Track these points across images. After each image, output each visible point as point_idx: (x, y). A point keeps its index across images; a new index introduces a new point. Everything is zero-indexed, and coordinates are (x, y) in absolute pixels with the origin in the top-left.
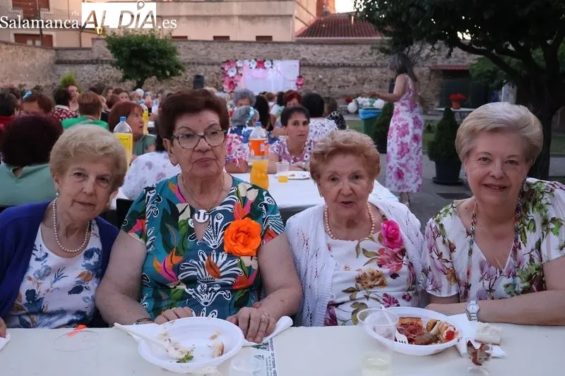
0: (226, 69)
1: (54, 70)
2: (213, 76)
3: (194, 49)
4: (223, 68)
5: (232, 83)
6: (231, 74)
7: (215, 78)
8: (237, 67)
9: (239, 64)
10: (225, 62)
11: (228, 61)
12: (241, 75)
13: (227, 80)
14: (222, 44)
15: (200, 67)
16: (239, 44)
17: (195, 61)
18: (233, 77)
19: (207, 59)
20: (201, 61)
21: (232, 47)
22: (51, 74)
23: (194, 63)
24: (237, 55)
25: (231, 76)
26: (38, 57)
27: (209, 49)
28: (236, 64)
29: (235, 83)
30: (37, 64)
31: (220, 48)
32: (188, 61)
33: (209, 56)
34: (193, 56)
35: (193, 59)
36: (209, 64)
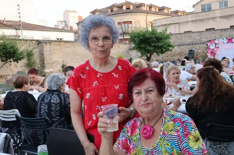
0: (209, 45)
1: (128, 53)
2: (204, 50)
3: (193, 36)
4: (207, 45)
5: (213, 52)
6: (212, 48)
7: (205, 50)
8: (215, 43)
9: (216, 42)
10: (208, 41)
11: (210, 40)
12: (218, 47)
13: (210, 51)
14: (208, 32)
15: (196, 46)
16: (218, 31)
17: (194, 42)
18: (213, 49)
19: (200, 41)
20: (197, 42)
21: (214, 33)
22: (127, 55)
23: (193, 44)
24: (217, 37)
25: (211, 49)
26: (121, 47)
27: (201, 36)
28: (215, 42)
29: (214, 52)
30: (120, 51)
31: (207, 34)
32: (190, 43)
33: (202, 39)
34: (193, 40)
35: (192, 42)
36: (201, 44)
